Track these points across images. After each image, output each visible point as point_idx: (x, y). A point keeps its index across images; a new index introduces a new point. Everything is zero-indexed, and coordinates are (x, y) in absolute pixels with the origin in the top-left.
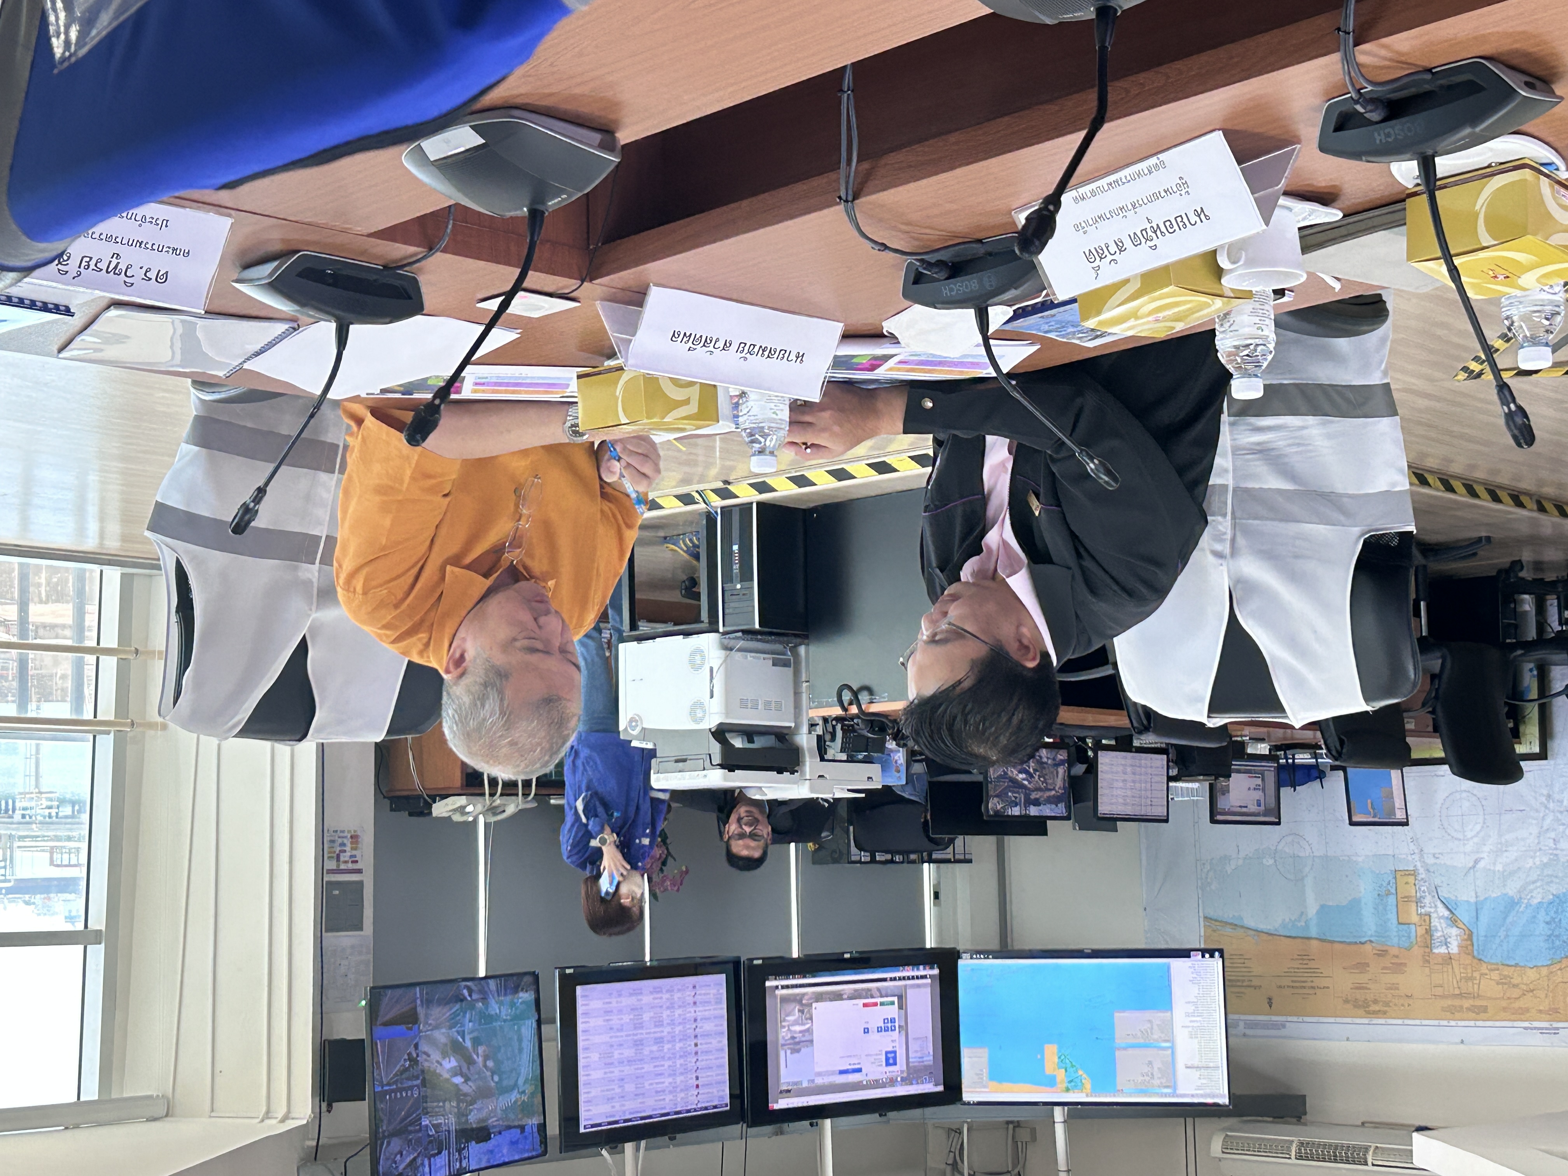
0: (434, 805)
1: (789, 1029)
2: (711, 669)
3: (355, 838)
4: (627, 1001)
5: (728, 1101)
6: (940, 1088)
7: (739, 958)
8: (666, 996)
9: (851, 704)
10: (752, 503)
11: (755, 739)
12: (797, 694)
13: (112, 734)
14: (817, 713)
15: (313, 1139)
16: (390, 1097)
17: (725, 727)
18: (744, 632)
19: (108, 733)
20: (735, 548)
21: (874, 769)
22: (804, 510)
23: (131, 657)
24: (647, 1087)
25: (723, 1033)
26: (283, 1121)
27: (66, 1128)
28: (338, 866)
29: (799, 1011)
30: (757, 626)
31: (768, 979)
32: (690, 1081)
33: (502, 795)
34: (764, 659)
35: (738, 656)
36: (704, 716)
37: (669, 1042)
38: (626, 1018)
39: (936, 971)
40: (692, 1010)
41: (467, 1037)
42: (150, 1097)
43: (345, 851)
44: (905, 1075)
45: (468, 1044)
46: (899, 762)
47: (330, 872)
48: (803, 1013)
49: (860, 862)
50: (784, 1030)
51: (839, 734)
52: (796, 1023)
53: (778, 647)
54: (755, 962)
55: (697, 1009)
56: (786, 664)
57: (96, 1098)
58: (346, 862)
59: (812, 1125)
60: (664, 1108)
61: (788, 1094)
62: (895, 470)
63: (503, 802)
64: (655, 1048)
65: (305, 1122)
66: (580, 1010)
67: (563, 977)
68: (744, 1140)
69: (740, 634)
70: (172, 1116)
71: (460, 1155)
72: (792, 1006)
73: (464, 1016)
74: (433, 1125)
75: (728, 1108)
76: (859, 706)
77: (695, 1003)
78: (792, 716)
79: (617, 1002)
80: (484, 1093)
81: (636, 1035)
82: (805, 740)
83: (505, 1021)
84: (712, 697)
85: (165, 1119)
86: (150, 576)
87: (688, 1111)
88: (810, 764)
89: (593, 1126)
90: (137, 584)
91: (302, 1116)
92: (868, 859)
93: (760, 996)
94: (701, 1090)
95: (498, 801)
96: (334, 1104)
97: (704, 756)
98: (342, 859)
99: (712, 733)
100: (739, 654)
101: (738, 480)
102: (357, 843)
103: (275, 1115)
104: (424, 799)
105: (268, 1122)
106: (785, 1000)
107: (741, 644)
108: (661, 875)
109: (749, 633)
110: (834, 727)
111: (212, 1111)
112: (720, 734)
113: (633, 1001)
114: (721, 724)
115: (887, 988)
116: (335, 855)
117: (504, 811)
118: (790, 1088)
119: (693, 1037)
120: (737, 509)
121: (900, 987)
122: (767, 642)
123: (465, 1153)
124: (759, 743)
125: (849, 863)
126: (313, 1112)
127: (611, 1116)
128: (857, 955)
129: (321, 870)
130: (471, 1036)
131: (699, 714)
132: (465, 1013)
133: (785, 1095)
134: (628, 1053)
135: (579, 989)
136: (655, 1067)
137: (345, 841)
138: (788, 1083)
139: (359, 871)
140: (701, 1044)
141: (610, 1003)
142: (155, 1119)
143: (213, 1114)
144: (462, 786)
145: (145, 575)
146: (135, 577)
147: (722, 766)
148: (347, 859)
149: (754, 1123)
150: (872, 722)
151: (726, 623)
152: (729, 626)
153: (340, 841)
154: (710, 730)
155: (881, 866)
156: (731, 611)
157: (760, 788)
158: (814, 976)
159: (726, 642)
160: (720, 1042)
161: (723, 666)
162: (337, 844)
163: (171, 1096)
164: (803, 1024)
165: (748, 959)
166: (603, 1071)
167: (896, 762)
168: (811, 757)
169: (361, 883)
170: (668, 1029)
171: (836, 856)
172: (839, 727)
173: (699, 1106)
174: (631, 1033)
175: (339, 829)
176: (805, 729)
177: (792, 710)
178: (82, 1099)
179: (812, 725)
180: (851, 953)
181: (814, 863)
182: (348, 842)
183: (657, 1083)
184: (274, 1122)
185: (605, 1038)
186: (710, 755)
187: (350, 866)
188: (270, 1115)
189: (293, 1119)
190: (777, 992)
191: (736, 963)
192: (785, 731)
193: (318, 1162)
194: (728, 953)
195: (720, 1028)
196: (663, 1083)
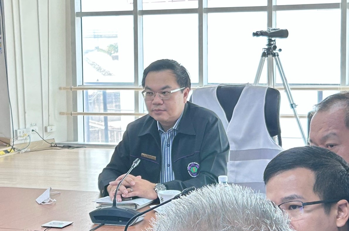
13: (77, 85)
23: (73, 112)
90: (72, 137)
146: (73, 140)
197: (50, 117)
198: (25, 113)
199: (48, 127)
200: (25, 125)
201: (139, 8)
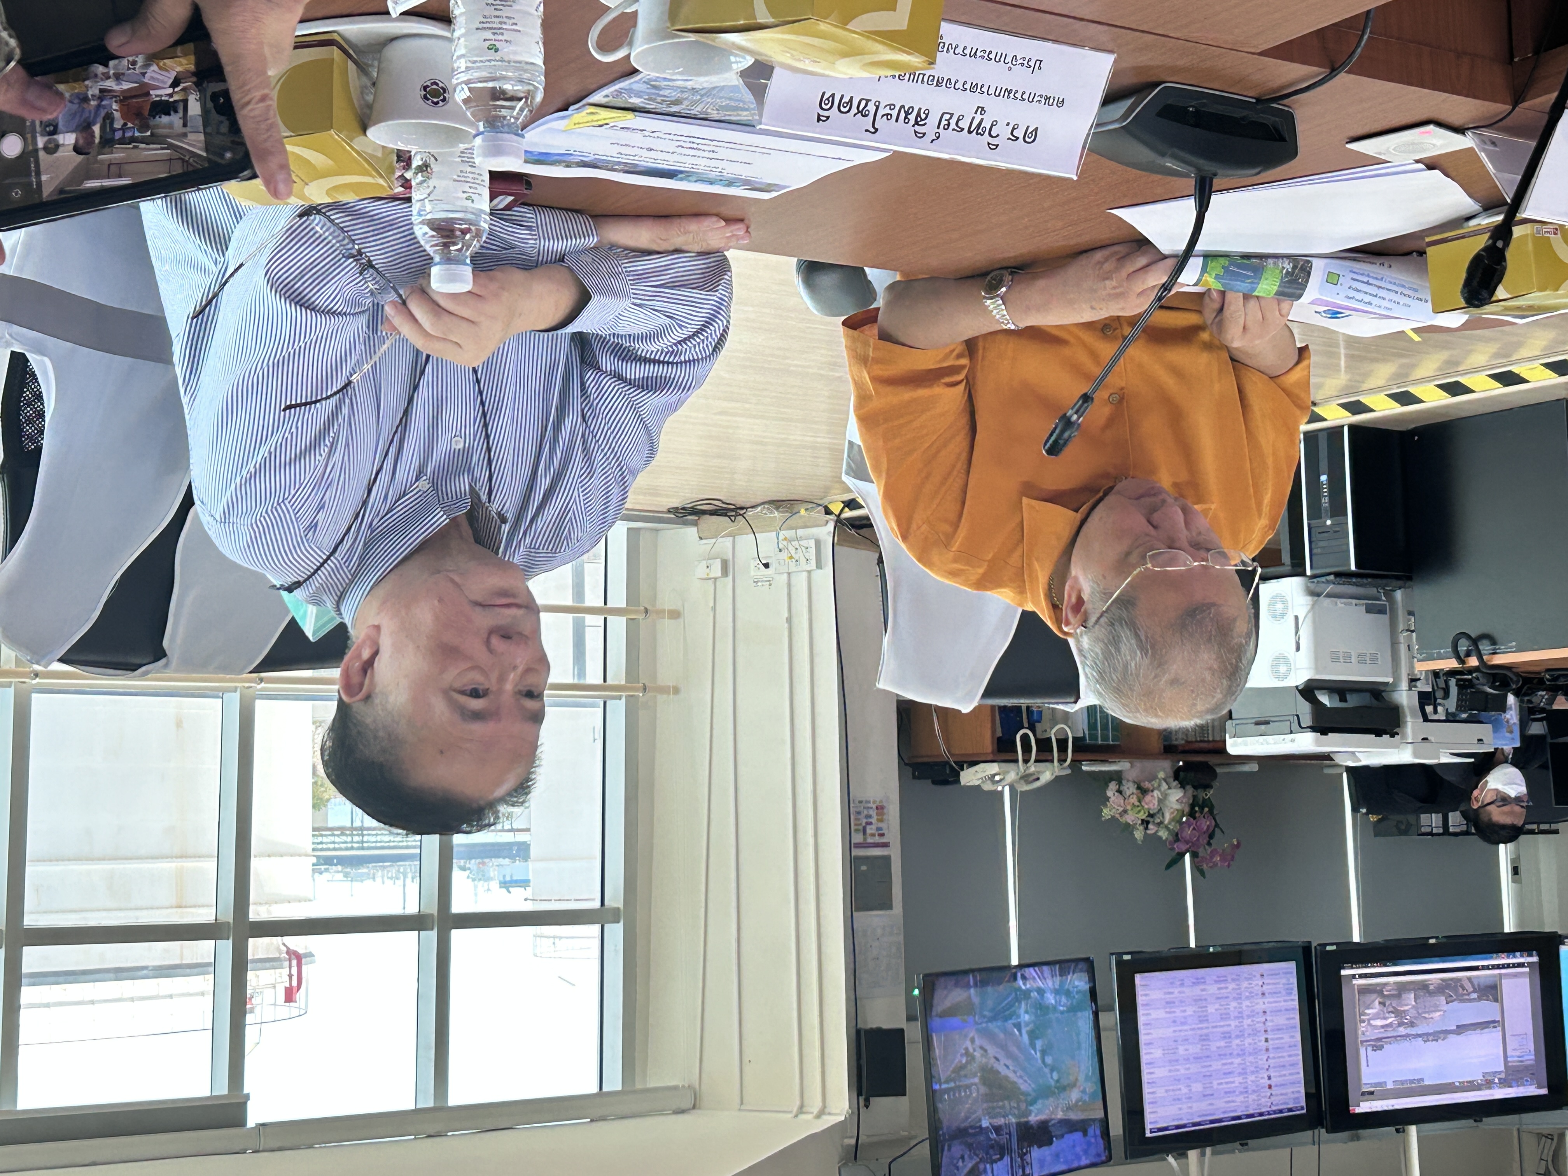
0: (962, 773)
1: (1369, 1024)
2: (1296, 618)
3: (880, 808)
4: (1190, 992)
5: (1304, 1104)
6: (1544, 1091)
7: (1310, 942)
8: (1232, 986)
9: (1468, 654)
10: (1343, 426)
11: (1348, 697)
12: (1394, 644)
13: (624, 699)
14: (1422, 667)
15: (851, 1137)
16: (949, 1097)
17: (1315, 684)
18: (1338, 575)
19: (620, 698)
20: (1324, 478)
21: (1483, 730)
22: (1401, 433)
23: (640, 617)
24: (1215, 1086)
25: (1295, 1027)
26: (818, 1116)
27: (592, 1121)
28: (865, 839)
29: (1380, 1003)
30: (1353, 567)
31: (1344, 968)
32: (1262, 1081)
33: (1036, 761)
34: (1356, 605)
35: (1327, 602)
36: (1289, 670)
37: (1237, 1037)
38: (1190, 1011)
39: (1535, 959)
40: (1261, 1001)
41: (1024, 1031)
42: (676, 1088)
43: (871, 823)
44: (1503, 1076)
45: (1025, 1037)
46: (1512, 722)
47: (859, 846)
48: (1385, 1005)
49: (1431, 834)
50: (1363, 1025)
51: (1454, 690)
52: (1376, 1017)
53: (1373, 591)
54: (1329, 948)
55: (1266, 1001)
56: (1381, 611)
57: (620, 1088)
58: (873, 835)
59: (1398, 1131)
60: (1235, 1111)
61: (1371, 1097)
62: (1524, 381)
63: (1038, 769)
64: (1222, 1044)
65: (843, 1118)
66: (1140, 1000)
67: (1120, 963)
68: (1317, 1146)
69: (1332, 577)
70: (700, 1108)
71: (1022, 1159)
72: (1374, 996)
73: (1020, 1007)
74: (993, 1127)
75: (1304, 1111)
76: (1480, 657)
77: (1263, 994)
78: (1390, 671)
79: (1180, 992)
80: (1045, 1092)
81: (1202, 1028)
82: (1405, 697)
83: (1062, 1013)
84: (1298, 649)
85: (692, 1112)
86: (657, 530)
87: (1261, 1114)
88: (1412, 725)
89: (1160, 1130)
90: (644, 541)
91: (838, 1111)
92: (1441, 831)
93: (1335, 986)
94: (1274, 1091)
95: (1033, 768)
96: (872, 1099)
97: (1291, 718)
98: (869, 831)
99: (1300, 691)
100: (1328, 600)
101: (1327, 400)
102: (882, 814)
103: (811, 1110)
104: (951, 766)
105: (803, 1117)
106: (1364, 991)
107: (1330, 588)
108: (1209, 850)
109: (1343, 575)
110: (1446, 682)
111: (742, 1103)
112: (1308, 691)
113: (1197, 991)
114: (1310, 680)
115: (1478, 977)
116: (861, 828)
117: (1038, 779)
118: (1372, 1089)
119: (1263, 1031)
120: (1325, 433)
121: (1494, 976)
122: (1361, 585)
123: (1027, 1157)
124: (1353, 701)
125: (1419, 835)
126: (850, 1107)
127: (1178, 1120)
128: (1444, 940)
129: (849, 845)
130: (1028, 1028)
131: (1283, 669)
132: (1020, 1003)
133: (1367, 1097)
134: (1195, 1049)
135: (1139, 978)
136: (1224, 1064)
137: (871, 812)
138: (1371, 1085)
139: (886, 845)
140: (1272, 1039)
141: (1172, 993)
142: (682, 1112)
143: (743, 1108)
144: (993, 752)
145: (651, 529)
146: (642, 532)
147: (1313, 729)
148: (873, 832)
149: (1334, 1129)
150: (1494, 675)
151: (1314, 565)
152: (1318, 568)
153: (865, 812)
154: (1297, 687)
155: (1453, 838)
156: (1319, 551)
157: (1353, 753)
158: (1395, 965)
159: (1312, 586)
160: (1292, 1037)
161: (1310, 615)
162: (863, 815)
163: (697, 1087)
164: (1385, 1018)
165: (1319, 945)
166: (1168, 1068)
167: (1508, 722)
168: (1414, 716)
169: (887, 859)
170: (1233, 1023)
171: (1403, 827)
172: (1453, 682)
173: (1274, 1108)
174: (1196, 1026)
175: (864, 799)
176: (1404, 685)
177: (1389, 665)
178: (605, 1089)
179: (1413, 681)
180: (1436, 938)
181: (1376, 835)
182: (873, 813)
183: (1227, 1083)
184: (809, 1117)
185: (1169, 1032)
186: (1298, 716)
187: (877, 839)
188: (804, 1110)
189: (829, 1114)
190: (1355, 982)
191: (1306, 949)
192: (1382, 688)
193: (859, 1162)
194: (1298, 937)
195: (1292, 1021)
196: (1233, 1082)
197: (712, 604)
198: (789, 620)
199: (719, 574)
200: (789, 585)
201: (431, 936)
